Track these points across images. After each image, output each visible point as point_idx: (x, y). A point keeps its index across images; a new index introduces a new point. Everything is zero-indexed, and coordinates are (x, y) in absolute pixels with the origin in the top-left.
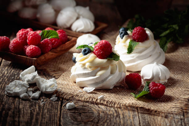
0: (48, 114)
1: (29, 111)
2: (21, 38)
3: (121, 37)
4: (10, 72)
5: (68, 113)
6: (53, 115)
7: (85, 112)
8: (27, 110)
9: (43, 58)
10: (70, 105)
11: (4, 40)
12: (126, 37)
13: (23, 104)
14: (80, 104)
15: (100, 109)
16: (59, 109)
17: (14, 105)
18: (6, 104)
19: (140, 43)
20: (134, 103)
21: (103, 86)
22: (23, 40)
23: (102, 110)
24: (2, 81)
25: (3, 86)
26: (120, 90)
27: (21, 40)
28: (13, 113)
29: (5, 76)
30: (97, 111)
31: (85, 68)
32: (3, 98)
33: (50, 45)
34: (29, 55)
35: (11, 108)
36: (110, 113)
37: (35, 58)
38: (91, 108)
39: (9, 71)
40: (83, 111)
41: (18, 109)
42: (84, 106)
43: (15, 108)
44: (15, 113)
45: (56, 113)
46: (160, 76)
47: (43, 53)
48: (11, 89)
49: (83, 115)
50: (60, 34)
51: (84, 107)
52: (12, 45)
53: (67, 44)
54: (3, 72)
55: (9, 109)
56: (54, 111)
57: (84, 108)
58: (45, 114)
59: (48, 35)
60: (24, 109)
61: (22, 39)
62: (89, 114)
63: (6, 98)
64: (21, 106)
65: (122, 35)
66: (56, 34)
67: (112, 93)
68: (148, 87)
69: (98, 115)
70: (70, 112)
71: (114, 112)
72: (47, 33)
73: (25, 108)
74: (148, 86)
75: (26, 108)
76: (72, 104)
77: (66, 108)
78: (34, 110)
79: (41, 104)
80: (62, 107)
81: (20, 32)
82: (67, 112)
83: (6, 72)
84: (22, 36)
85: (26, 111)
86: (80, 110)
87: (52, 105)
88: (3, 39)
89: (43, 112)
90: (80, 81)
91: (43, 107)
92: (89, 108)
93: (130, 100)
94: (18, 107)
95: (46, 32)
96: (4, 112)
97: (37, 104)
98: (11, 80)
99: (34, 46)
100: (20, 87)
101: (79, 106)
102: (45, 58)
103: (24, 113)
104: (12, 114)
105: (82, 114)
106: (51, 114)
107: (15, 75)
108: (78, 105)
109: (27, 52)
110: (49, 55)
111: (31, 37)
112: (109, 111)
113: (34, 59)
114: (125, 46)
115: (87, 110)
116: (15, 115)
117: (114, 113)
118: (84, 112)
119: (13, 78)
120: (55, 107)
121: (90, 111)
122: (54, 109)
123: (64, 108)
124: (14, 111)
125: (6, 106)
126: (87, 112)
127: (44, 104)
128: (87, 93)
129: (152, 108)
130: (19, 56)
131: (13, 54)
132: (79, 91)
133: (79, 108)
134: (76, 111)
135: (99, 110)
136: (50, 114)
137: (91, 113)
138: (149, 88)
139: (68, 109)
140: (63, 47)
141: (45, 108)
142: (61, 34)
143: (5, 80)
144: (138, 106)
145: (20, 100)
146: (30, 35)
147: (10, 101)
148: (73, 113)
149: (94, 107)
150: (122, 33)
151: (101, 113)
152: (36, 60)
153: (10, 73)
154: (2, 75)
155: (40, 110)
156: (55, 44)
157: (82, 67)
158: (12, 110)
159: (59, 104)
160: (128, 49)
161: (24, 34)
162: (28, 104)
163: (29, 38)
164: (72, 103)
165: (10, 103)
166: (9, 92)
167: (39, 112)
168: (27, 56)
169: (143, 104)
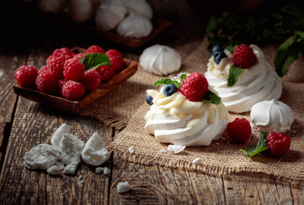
0: (89, 202)
1: (62, 197)
2: (54, 68)
3: (215, 60)
4: (31, 125)
5: (119, 200)
6: (97, 202)
7: (146, 198)
8: (57, 195)
9: (88, 99)
10: (123, 187)
11: (28, 72)
12: (223, 61)
13: (52, 184)
14: (138, 184)
15: (168, 193)
16: (106, 192)
17: (39, 185)
18: (25, 184)
19: (246, 70)
20: (248, 166)
21: (197, 142)
22: (57, 72)
23: (171, 194)
24: (19, 141)
25: (20, 150)
26: (221, 147)
27: (53, 72)
28: (38, 200)
29: (23, 132)
30: (163, 196)
31: (169, 116)
32: (21, 173)
33: (98, 80)
34: (67, 97)
35: (34, 190)
36: (184, 200)
37: (77, 101)
38: (154, 191)
39: (29, 123)
40: (142, 196)
41: (44, 193)
42: (144, 187)
43: (40, 191)
44: (41, 200)
45: (102, 200)
46: (281, 120)
47: (88, 93)
48: (32, 158)
49: (143, 202)
50: (112, 57)
51: (143, 189)
52: (40, 80)
53: (123, 73)
54: (20, 124)
55: (31, 193)
56: (99, 196)
57: (144, 191)
58: (86, 201)
59: (94, 61)
60: (54, 193)
61: (56, 70)
62: (151, 202)
63: (25, 172)
64: (49, 188)
65: (217, 58)
66: (106, 59)
67: (210, 151)
68: (265, 140)
69: (165, 202)
70: (123, 198)
71: (189, 197)
72: (93, 58)
73: (55, 191)
74: (264, 138)
75: (57, 192)
76: (125, 185)
77: (117, 190)
78: (68, 194)
79: (80, 183)
80: (111, 189)
81: (51, 58)
82: (118, 197)
83: (24, 125)
84: (55, 65)
85: (56, 197)
86: (138, 194)
87: (96, 185)
88: (28, 69)
89: (82, 198)
90: (162, 134)
91: (83, 188)
92: (152, 190)
93: (239, 161)
94: (44, 189)
95: (91, 57)
96: (24, 198)
97: (73, 184)
98: (32, 139)
99: (74, 83)
100: (46, 156)
101: (137, 187)
102: (91, 100)
103: (53, 199)
104: (36, 202)
105: (141, 202)
106: (95, 201)
107: (37, 130)
108: (134, 185)
109: (63, 91)
110: (97, 94)
111: (69, 68)
112: (182, 196)
113: (75, 102)
114: (223, 75)
115: (148, 194)
116: (40, 203)
117: (188, 199)
118: (144, 198)
119: (35, 135)
120: (101, 188)
121: (153, 197)
122: (98, 193)
123: (114, 190)
124: (39, 196)
125: (27, 187)
126: (148, 198)
127: (84, 184)
128: (174, 154)
129: (276, 173)
130: (52, 96)
131: (42, 93)
132: (161, 151)
133: (136, 191)
134: (132, 197)
135: (166, 195)
136: (93, 201)
137: (155, 200)
138: (267, 142)
139: (120, 193)
140: (117, 79)
141: (85, 191)
142: (114, 57)
143: (23, 139)
144: (255, 170)
145: (47, 176)
146: (68, 65)
147: (31, 177)
148: (127, 199)
149: (159, 189)
150: (217, 55)
151: (169, 200)
152: (79, 104)
153: (30, 127)
154: (19, 131)
155: (77, 194)
156: (105, 75)
157: (164, 113)
158: (36, 195)
159: (106, 183)
160: (228, 79)
161: (58, 62)
162: (59, 183)
163: (67, 70)
164: (126, 183)
165: (33, 182)
166: (28, 162)
167: (76, 197)
168: (64, 97)
169: (262, 167)
